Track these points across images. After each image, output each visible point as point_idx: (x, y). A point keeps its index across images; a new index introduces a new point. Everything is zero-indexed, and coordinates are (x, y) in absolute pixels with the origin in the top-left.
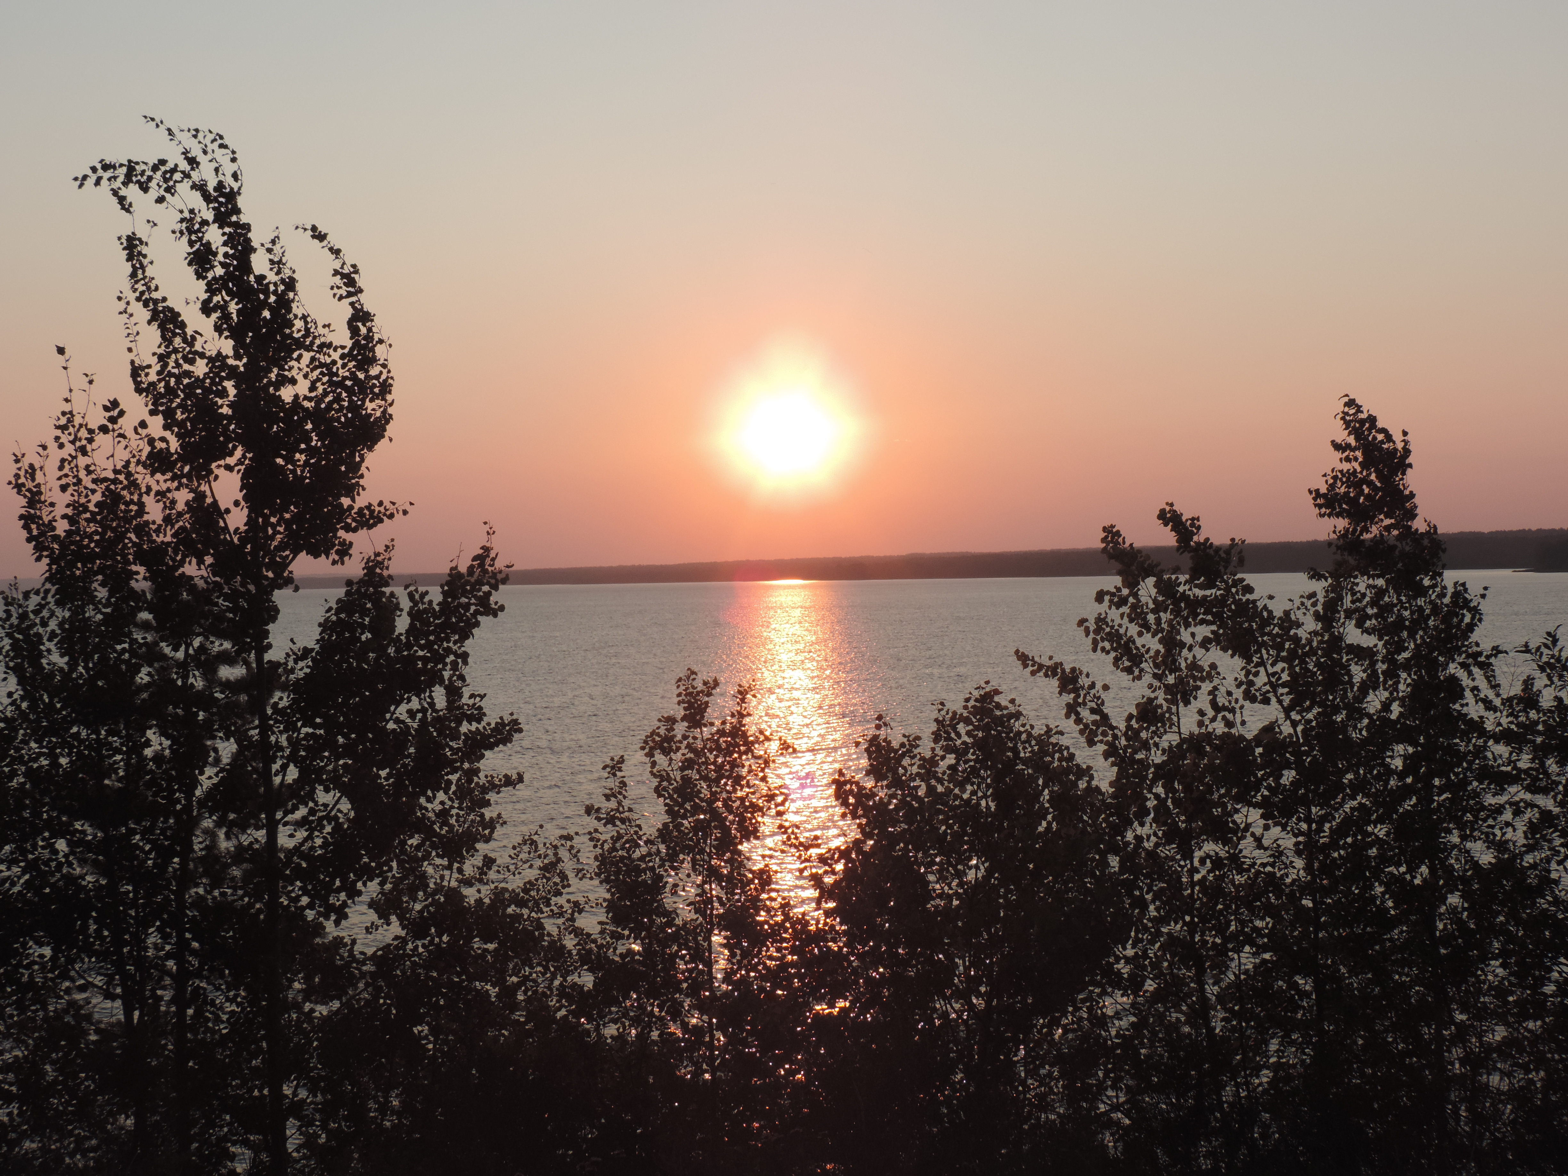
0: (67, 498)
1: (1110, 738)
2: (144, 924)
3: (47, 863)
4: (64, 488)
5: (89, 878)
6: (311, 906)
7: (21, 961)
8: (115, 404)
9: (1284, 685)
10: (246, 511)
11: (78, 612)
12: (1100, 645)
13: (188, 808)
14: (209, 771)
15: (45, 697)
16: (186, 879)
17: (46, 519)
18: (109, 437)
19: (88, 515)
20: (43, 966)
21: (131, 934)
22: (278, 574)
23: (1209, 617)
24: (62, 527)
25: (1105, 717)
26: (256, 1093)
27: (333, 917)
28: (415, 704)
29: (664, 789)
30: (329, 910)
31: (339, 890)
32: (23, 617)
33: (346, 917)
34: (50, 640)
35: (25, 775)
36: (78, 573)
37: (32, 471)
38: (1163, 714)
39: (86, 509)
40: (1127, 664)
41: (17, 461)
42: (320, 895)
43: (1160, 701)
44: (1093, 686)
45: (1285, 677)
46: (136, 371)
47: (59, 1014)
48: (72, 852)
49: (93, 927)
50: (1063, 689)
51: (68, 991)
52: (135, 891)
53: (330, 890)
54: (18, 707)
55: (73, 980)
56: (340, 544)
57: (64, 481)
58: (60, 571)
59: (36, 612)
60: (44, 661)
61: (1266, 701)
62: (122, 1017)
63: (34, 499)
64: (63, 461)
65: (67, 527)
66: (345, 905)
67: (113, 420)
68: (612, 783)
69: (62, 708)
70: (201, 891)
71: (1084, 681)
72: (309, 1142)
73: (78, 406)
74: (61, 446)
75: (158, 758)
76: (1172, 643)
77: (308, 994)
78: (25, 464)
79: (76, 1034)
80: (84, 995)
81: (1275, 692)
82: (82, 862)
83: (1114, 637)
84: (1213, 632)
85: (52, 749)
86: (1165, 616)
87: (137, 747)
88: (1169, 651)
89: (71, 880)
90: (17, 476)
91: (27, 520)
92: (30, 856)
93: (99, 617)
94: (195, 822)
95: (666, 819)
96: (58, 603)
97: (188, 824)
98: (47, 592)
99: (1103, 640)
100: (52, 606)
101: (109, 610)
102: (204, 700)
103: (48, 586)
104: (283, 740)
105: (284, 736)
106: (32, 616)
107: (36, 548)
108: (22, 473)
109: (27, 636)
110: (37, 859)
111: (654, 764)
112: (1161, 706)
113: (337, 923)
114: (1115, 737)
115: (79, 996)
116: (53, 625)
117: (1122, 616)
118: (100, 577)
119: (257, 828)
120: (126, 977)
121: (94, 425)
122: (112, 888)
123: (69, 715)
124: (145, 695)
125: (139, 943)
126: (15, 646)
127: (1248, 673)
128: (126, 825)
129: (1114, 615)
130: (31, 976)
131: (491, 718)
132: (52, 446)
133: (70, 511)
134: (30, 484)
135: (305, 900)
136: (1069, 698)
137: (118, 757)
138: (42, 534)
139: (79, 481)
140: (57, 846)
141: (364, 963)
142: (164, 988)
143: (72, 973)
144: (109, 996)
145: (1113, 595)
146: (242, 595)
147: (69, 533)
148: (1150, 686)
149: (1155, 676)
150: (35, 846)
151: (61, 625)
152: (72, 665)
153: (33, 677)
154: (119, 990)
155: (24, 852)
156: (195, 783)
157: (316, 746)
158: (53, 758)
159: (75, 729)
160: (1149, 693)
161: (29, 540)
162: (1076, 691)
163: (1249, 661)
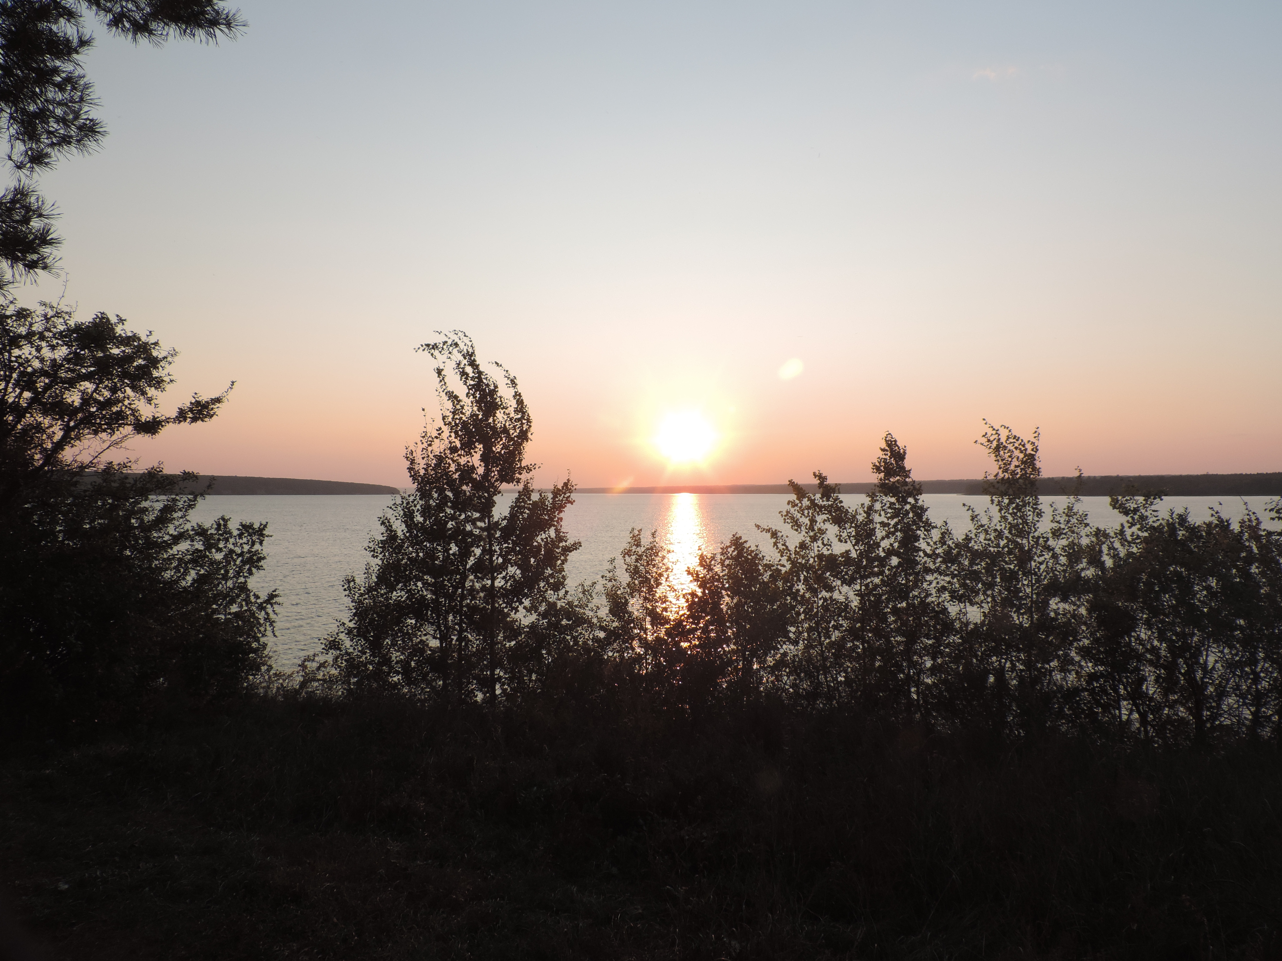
0: (424, 461)
1: (788, 555)
2: (447, 613)
3: (414, 590)
4: (423, 458)
5: (429, 596)
6: (506, 607)
7: (404, 625)
8: (440, 429)
9: (853, 537)
10: (483, 468)
11: (427, 502)
12: (787, 521)
13: (464, 572)
14: (472, 558)
15: (415, 532)
16: (463, 597)
17: (416, 469)
18: (438, 440)
19: (431, 468)
20: (412, 627)
21: (443, 616)
22: (495, 491)
23: (826, 512)
24: (422, 472)
25: (787, 547)
26: (485, 673)
27: (514, 611)
28: (544, 536)
29: (629, 569)
30: (513, 608)
31: (516, 602)
32: (408, 503)
33: (518, 611)
34: (417, 512)
35: (407, 559)
36: (427, 488)
37: (412, 453)
38: (808, 546)
39: (431, 466)
40: (796, 528)
41: (407, 449)
42: (509, 604)
43: (807, 541)
44: (782, 536)
45: (853, 533)
46: (444, 418)
47: (417, 644)
48: (423, 587)
49: (429, 613)
50: (772, 537)
51: (420, 636)
52: (445, 601)
53: (513, 602)
54: (405, 535)
55: (422, 632)
56: (517, 479)
57: (423, 456)
58: (421, 487)
59: (413, 502)
60: (415, 519)
61: (846, 542)
62: (439, 645)
63: (412, 462)
64: (423, 449)
65: (424, 472)
66: (518, 607)
67: (439, 434)
68: (611, 567)
69: (421, 536)
70: (468, 601)
71: (779, 534)
72: (504, 691)
73: (429, 430)
74: (423, 443)
75: (454, 554)
76: (813, 521)
77: (505, 638)
78: (409, 450)
79: (422, 651)
80: (426, 637)
81: (850, 539)
82: (427, 590)
83: (792, 518)
84: (827, 518)
85: (417, 550)
86: (811, 511)
87: (447, 550)
88: (811, 524)
89: (423, 597)
90: (407, 454)
91: (410, 469)
92: (408, 588)
93: (435, 504)
94: (467, 577)
95: (630, 579)
96: (420, 499)
97: (464, 578)
98: (416, 495)
99: (788, 519)
100: (418, 500)
101: (438, 502)
102: (471, 533)
103: (417, 493)
104: (497, 548)
105: (498, 547)
106: (411, 503)
107: (413, 480)
108: (408, 453)
109: (409, 511)
110: (411, 589)
111: (625, 560)
112: (807, 543)
113: (515, 613)
114: (790, 554)
115: (424, 638)
116: (418, 507)
117: (795, 510)
118: (435, 490)
119: (487, 579)
120: (441, 631)
121: (433, 436)
122: (437, 599)
123: (423, 538)
124: (450, 532)
125: (446, 619)
126: (404, 514)
127: (840, 532)
128: (442, 577)
129: (792, 510)
130: (407, 630)
131: (570, 542)
132: (419, 443)
133: (425, 466)
134: (411, 457)
135: (504, 605)
136: (774, 540)
137: (440, 554)
138: (415, 474)
139: (428, 456)
140: (418, 585)
141: (524, 628)
142: (454, 635)
143: (422, 630)
144: (435, 638)
145: (792, 502)
146: (483, 497)
147: (425, 474)
148: (804, 536)
149: (806, 532)
150: (410, 584)
151: (421, 506)
152: (425, 521)
153: (411, 524)
154: (438, 636)
155: (406, 586)
156: (467, 563)
157: (509, 551)
158: (417, 553)
159: (425, 544)
160: (804, 539)
161: (410, 477)
162: (776, 538)
163: (840, 527)
